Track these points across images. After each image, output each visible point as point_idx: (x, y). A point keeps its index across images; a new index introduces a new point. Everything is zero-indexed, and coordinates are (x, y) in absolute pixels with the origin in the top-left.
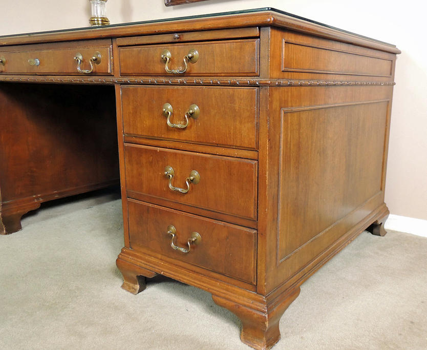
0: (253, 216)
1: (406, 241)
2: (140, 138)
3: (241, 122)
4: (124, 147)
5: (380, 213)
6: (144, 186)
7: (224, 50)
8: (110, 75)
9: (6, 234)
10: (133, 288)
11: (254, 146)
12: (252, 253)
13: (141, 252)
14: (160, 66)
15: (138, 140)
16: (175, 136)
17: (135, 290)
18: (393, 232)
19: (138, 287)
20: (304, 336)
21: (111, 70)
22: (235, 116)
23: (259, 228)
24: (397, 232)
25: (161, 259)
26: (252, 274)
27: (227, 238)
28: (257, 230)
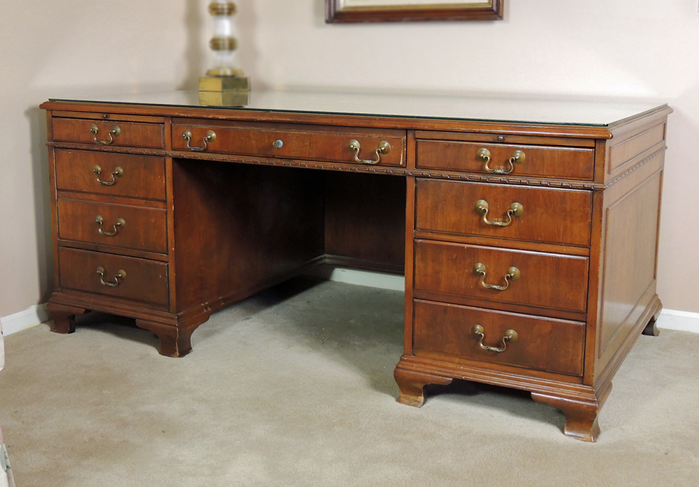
0: (582, 309)
1: (684, 340)
2: (438, 233)
3: (572, 222)
4: (415, 243)
5: (654, 306)
6: (442, 285)
7: (556, 156)
8: (401, 167)
9: (180, 356)
10: (417, 401)
11: (586, 243)
12: (580, 345)
13: (429, 358)
14: (474, 163)
15: (435, 236)
16: (491, 232)
17: (419, 402)
18: (666, 330)
19: (422, 398)
20: (623, 427)
21: (403, 161)
22: (566, 216)
23: (588, 320)
24: (671, 330)
25: (459, 363)
26: (580, 366)
27: (551, 332)
28: (586, 322)
